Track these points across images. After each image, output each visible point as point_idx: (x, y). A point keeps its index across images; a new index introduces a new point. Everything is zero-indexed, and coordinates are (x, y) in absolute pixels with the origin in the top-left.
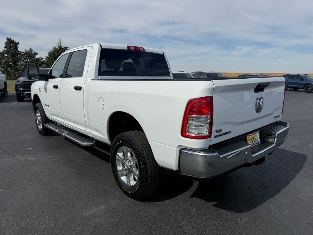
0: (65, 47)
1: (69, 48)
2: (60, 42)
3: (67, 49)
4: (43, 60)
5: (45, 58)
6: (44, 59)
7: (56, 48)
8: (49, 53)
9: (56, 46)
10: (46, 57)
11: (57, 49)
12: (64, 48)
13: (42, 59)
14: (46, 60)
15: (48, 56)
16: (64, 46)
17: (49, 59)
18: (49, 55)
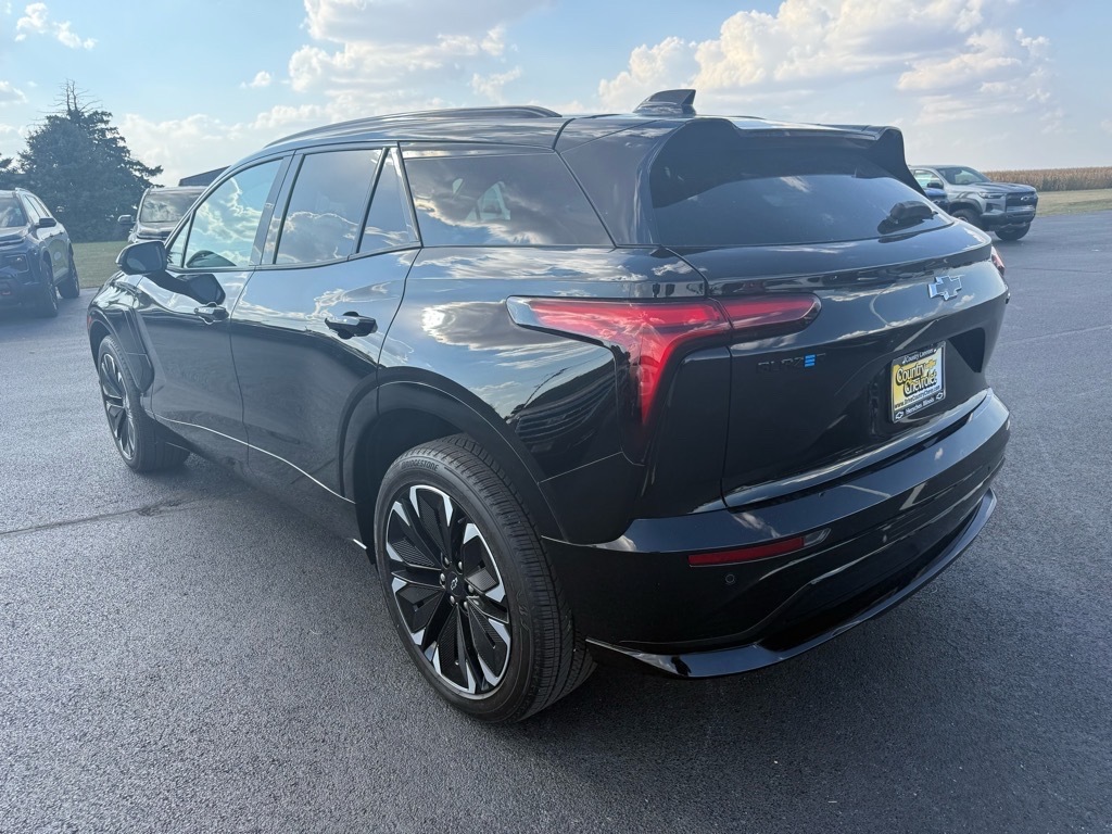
0: (96, 113)
1: (110, 114)
2: (71, 94)
3: (105, 118)
4: (10, 167)
5: (19, 158)
6: (14, 164)
7: (56, 117)
8: (32, 138)
9: (60, 111)
10: (23, 156)
11: (63, 120)
12: (90, 116)
13: (8, 162)
14: (23, 165)
15: (28, 149)
16: (88, 108)
17: (34, 162)
18: (32, 146)
